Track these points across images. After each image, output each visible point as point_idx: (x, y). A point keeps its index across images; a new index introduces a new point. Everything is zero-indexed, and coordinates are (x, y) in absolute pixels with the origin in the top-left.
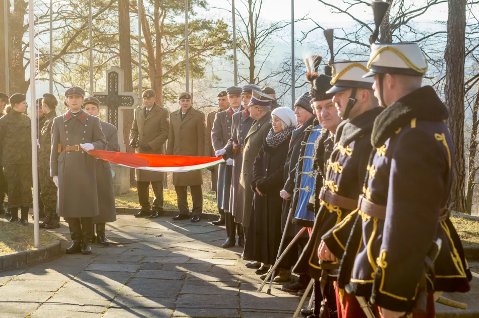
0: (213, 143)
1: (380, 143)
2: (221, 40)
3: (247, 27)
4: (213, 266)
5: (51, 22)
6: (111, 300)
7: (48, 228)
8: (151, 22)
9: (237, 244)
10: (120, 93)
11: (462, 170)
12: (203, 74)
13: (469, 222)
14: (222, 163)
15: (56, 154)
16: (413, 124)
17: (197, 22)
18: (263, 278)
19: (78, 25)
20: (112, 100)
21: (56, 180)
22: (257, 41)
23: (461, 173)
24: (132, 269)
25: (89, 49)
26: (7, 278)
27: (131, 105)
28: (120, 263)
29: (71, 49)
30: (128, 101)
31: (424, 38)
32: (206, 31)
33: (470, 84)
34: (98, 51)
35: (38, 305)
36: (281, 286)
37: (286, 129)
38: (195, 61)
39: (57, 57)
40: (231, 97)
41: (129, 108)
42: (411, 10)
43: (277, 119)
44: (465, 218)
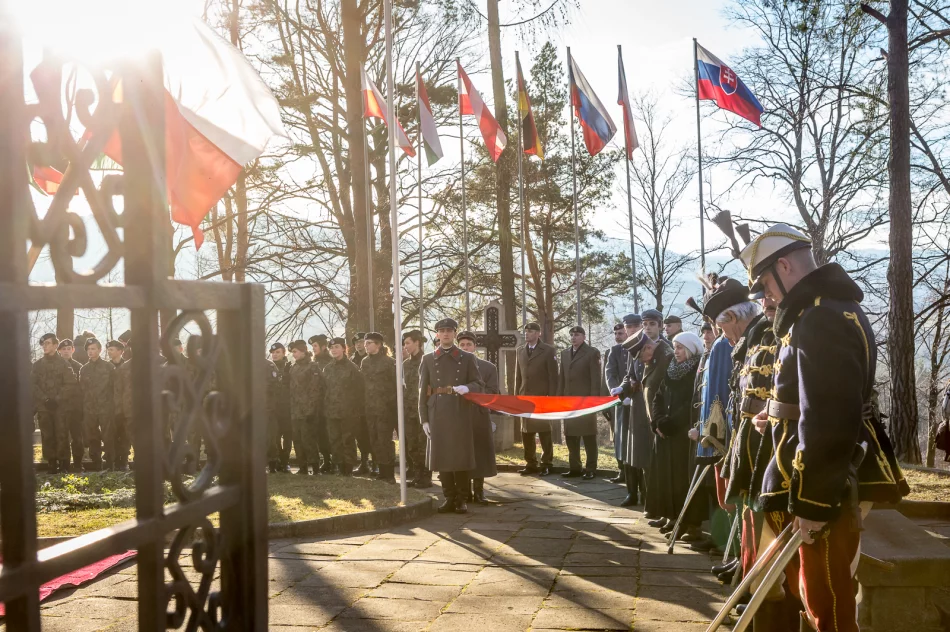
0: (607, 382)
1: (782, 332)
2: (623, 276)
3: (652, 260)
4: (608, 525)
5: (421, 261)
6: (488, 559)
7: (417, 487)
8: (539, 258)
9: (639, 502)
10: (501, 332)
11: (913, 414)
12: (601, 317)
13: (923, 474)
14: (619, 404)
15: (425, 397)
16: (817, 302)
17: (593, 255)
18: (668, 537)
19: (455, 264)
20: (492, 341)
21: (426, 427)
22: (664, 275)
23: (912, 418)
24: (514, 528)
25: (466, 291)
26: (369, 537)
27: (514, 346)
28: (500, 522)
29: (446, 292)
30: (510, 341)
31: (868, 266)
32: (603, 266)
33: (924, 316)
34: (477, 293)
35: (403, 563)
36: (689, 545)
37: (690, 359)
38: (593, 302)
39: (431, 301)
40: (628, 327)
41: (512, 349)
42: (850, 233)
43: (680, 346)
44: (917, 470)
